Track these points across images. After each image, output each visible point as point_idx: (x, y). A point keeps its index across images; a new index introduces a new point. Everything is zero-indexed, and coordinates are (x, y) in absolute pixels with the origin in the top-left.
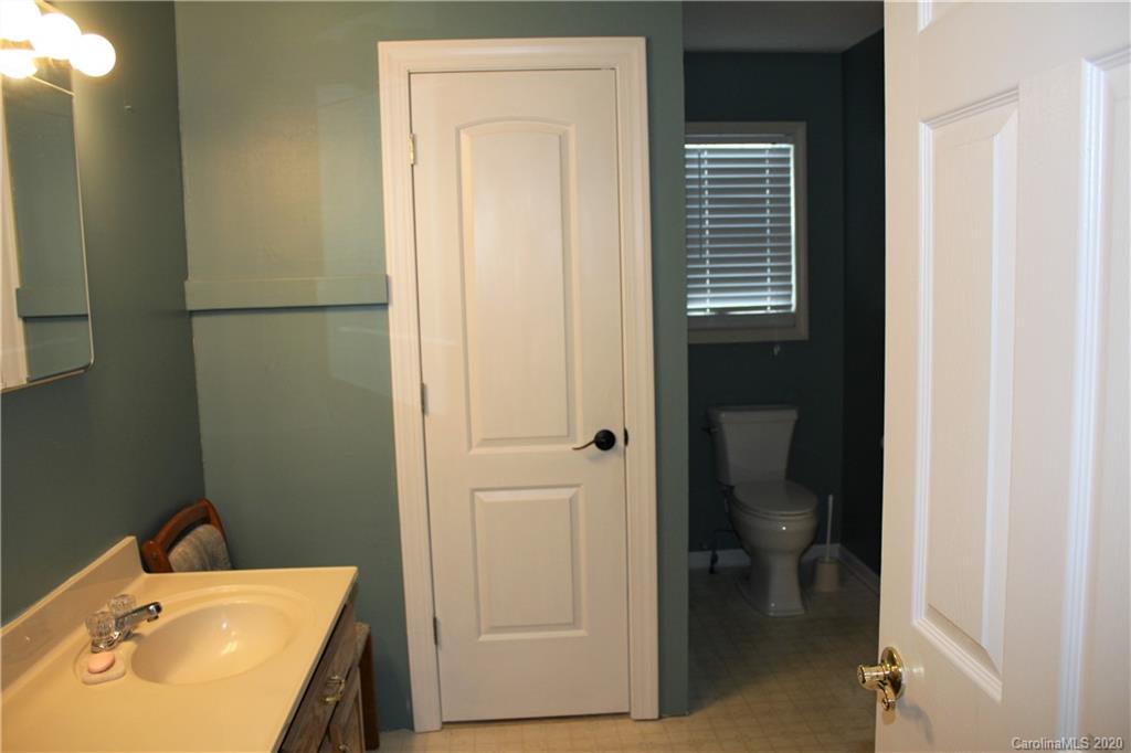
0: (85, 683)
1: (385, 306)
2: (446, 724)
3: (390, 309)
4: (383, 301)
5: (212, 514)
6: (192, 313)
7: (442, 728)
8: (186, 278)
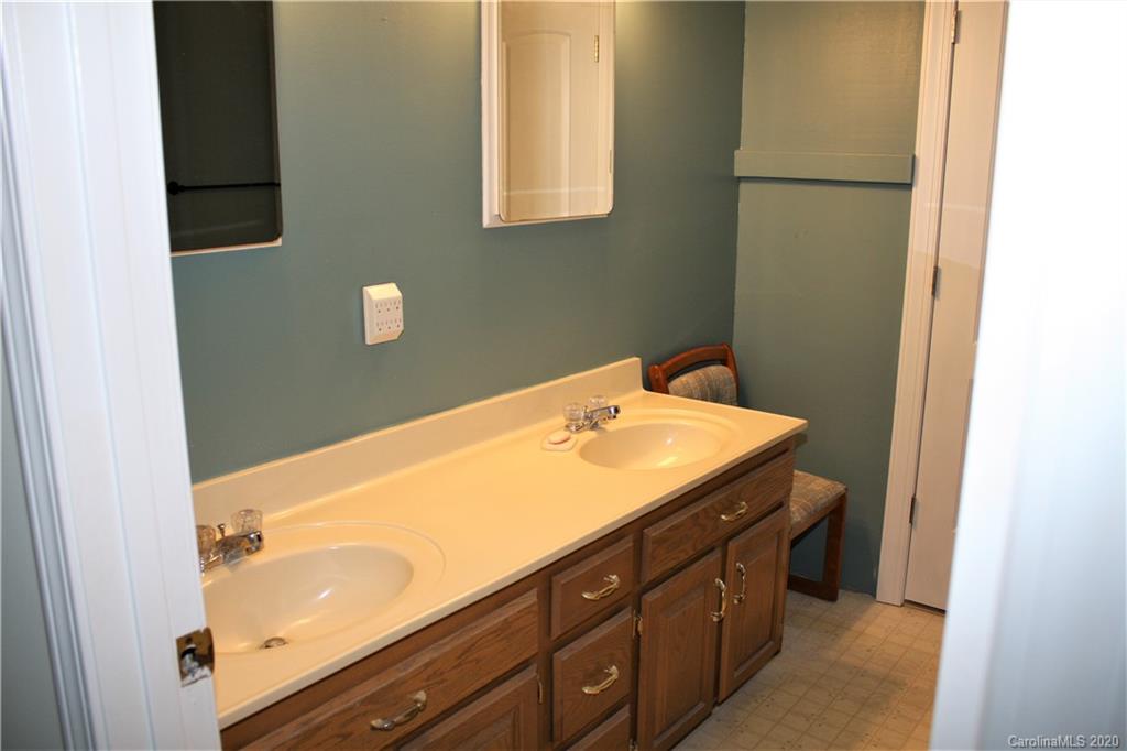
0: (543, 449)
1: (909, 186)
2: (908, 603)
3: (914, 189)
4: (909, 181)
5: (730, 358)
6: (740, 179)
7: (902, 605)
8: (738, 147)
